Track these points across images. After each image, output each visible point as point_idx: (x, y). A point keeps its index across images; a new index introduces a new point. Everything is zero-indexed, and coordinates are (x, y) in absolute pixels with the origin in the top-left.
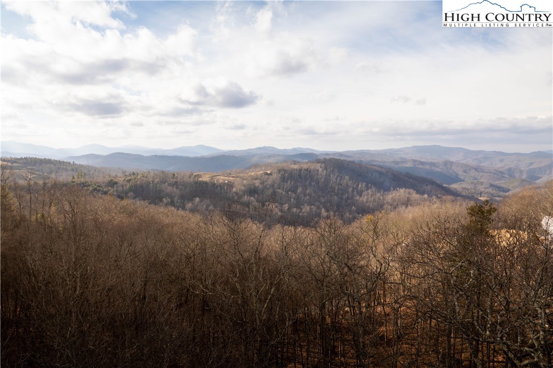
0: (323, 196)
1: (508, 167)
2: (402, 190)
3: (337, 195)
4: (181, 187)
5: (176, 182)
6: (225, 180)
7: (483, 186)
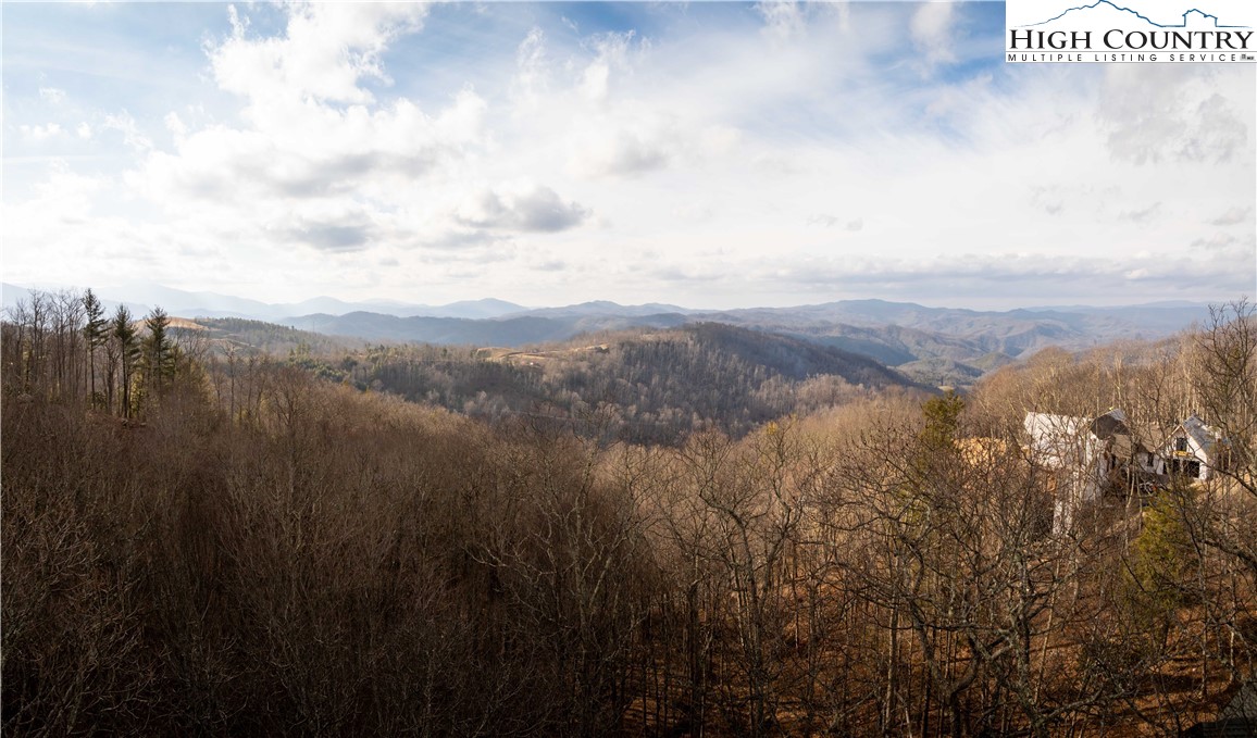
0: (694, 391)
1: (979, 334)
2: (824, 378)
3: (719, 387)
4: (456, 371)
5: (449, 364)
6: (529, 361)
7: (945, 367)
